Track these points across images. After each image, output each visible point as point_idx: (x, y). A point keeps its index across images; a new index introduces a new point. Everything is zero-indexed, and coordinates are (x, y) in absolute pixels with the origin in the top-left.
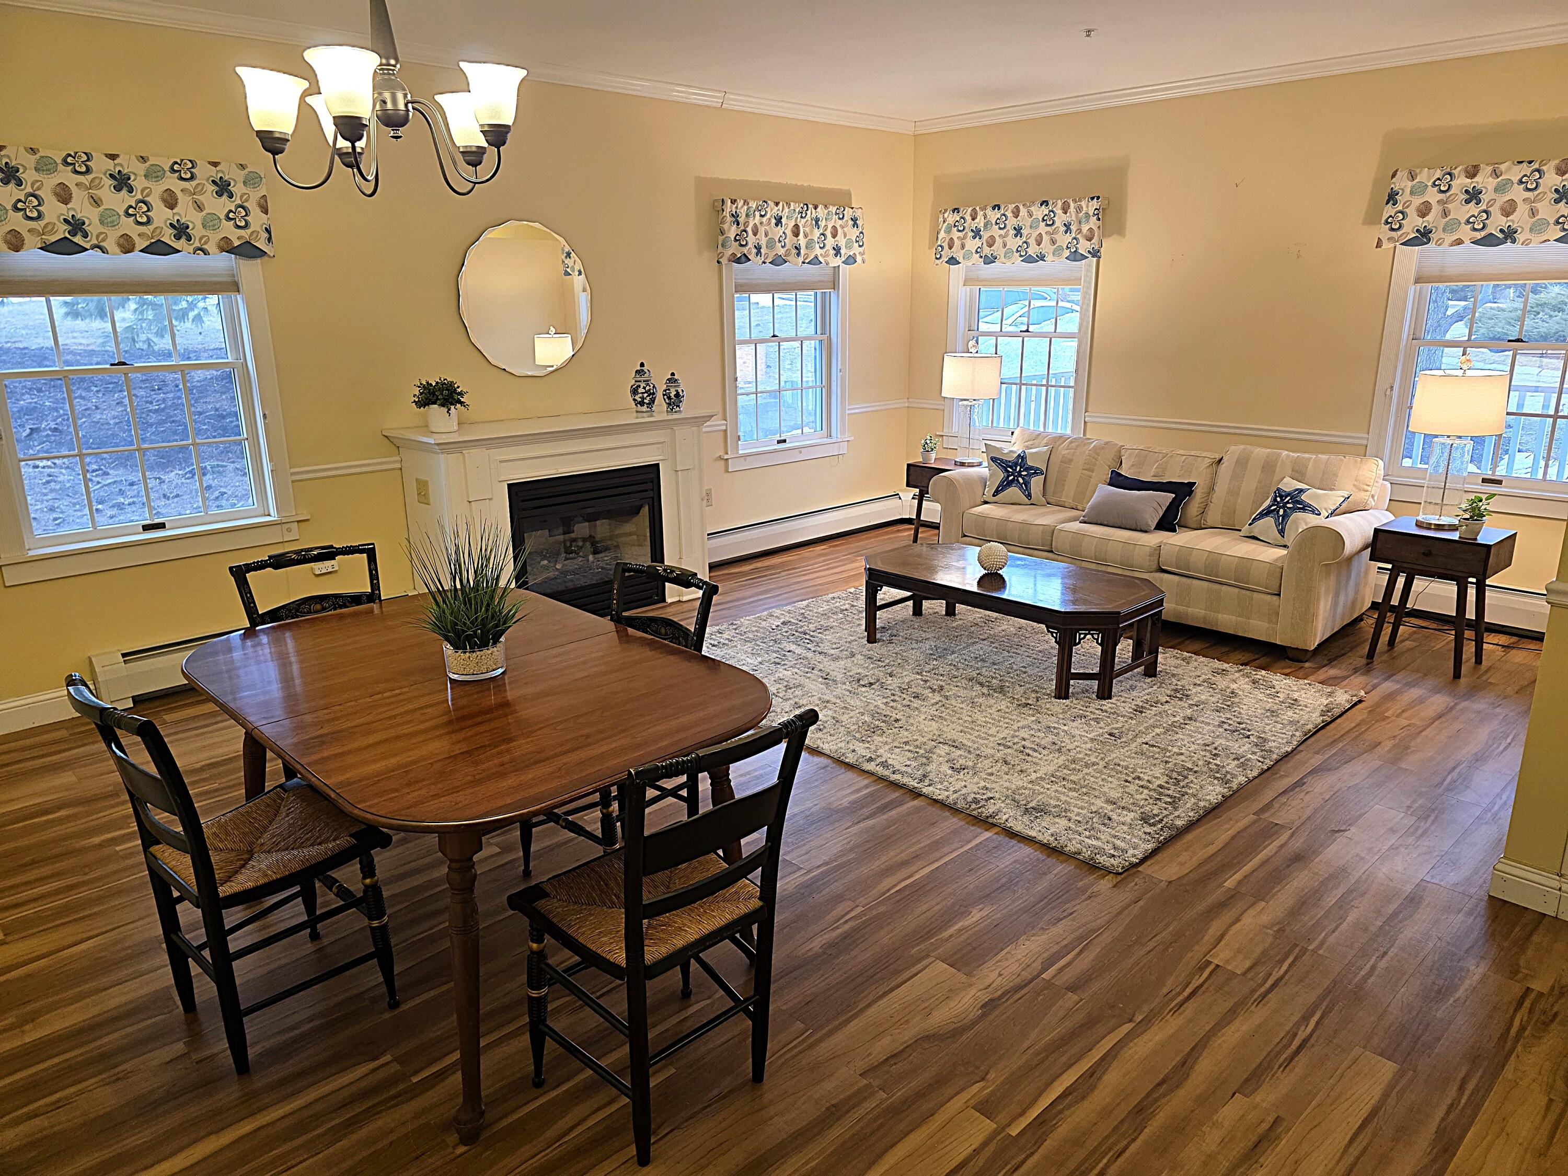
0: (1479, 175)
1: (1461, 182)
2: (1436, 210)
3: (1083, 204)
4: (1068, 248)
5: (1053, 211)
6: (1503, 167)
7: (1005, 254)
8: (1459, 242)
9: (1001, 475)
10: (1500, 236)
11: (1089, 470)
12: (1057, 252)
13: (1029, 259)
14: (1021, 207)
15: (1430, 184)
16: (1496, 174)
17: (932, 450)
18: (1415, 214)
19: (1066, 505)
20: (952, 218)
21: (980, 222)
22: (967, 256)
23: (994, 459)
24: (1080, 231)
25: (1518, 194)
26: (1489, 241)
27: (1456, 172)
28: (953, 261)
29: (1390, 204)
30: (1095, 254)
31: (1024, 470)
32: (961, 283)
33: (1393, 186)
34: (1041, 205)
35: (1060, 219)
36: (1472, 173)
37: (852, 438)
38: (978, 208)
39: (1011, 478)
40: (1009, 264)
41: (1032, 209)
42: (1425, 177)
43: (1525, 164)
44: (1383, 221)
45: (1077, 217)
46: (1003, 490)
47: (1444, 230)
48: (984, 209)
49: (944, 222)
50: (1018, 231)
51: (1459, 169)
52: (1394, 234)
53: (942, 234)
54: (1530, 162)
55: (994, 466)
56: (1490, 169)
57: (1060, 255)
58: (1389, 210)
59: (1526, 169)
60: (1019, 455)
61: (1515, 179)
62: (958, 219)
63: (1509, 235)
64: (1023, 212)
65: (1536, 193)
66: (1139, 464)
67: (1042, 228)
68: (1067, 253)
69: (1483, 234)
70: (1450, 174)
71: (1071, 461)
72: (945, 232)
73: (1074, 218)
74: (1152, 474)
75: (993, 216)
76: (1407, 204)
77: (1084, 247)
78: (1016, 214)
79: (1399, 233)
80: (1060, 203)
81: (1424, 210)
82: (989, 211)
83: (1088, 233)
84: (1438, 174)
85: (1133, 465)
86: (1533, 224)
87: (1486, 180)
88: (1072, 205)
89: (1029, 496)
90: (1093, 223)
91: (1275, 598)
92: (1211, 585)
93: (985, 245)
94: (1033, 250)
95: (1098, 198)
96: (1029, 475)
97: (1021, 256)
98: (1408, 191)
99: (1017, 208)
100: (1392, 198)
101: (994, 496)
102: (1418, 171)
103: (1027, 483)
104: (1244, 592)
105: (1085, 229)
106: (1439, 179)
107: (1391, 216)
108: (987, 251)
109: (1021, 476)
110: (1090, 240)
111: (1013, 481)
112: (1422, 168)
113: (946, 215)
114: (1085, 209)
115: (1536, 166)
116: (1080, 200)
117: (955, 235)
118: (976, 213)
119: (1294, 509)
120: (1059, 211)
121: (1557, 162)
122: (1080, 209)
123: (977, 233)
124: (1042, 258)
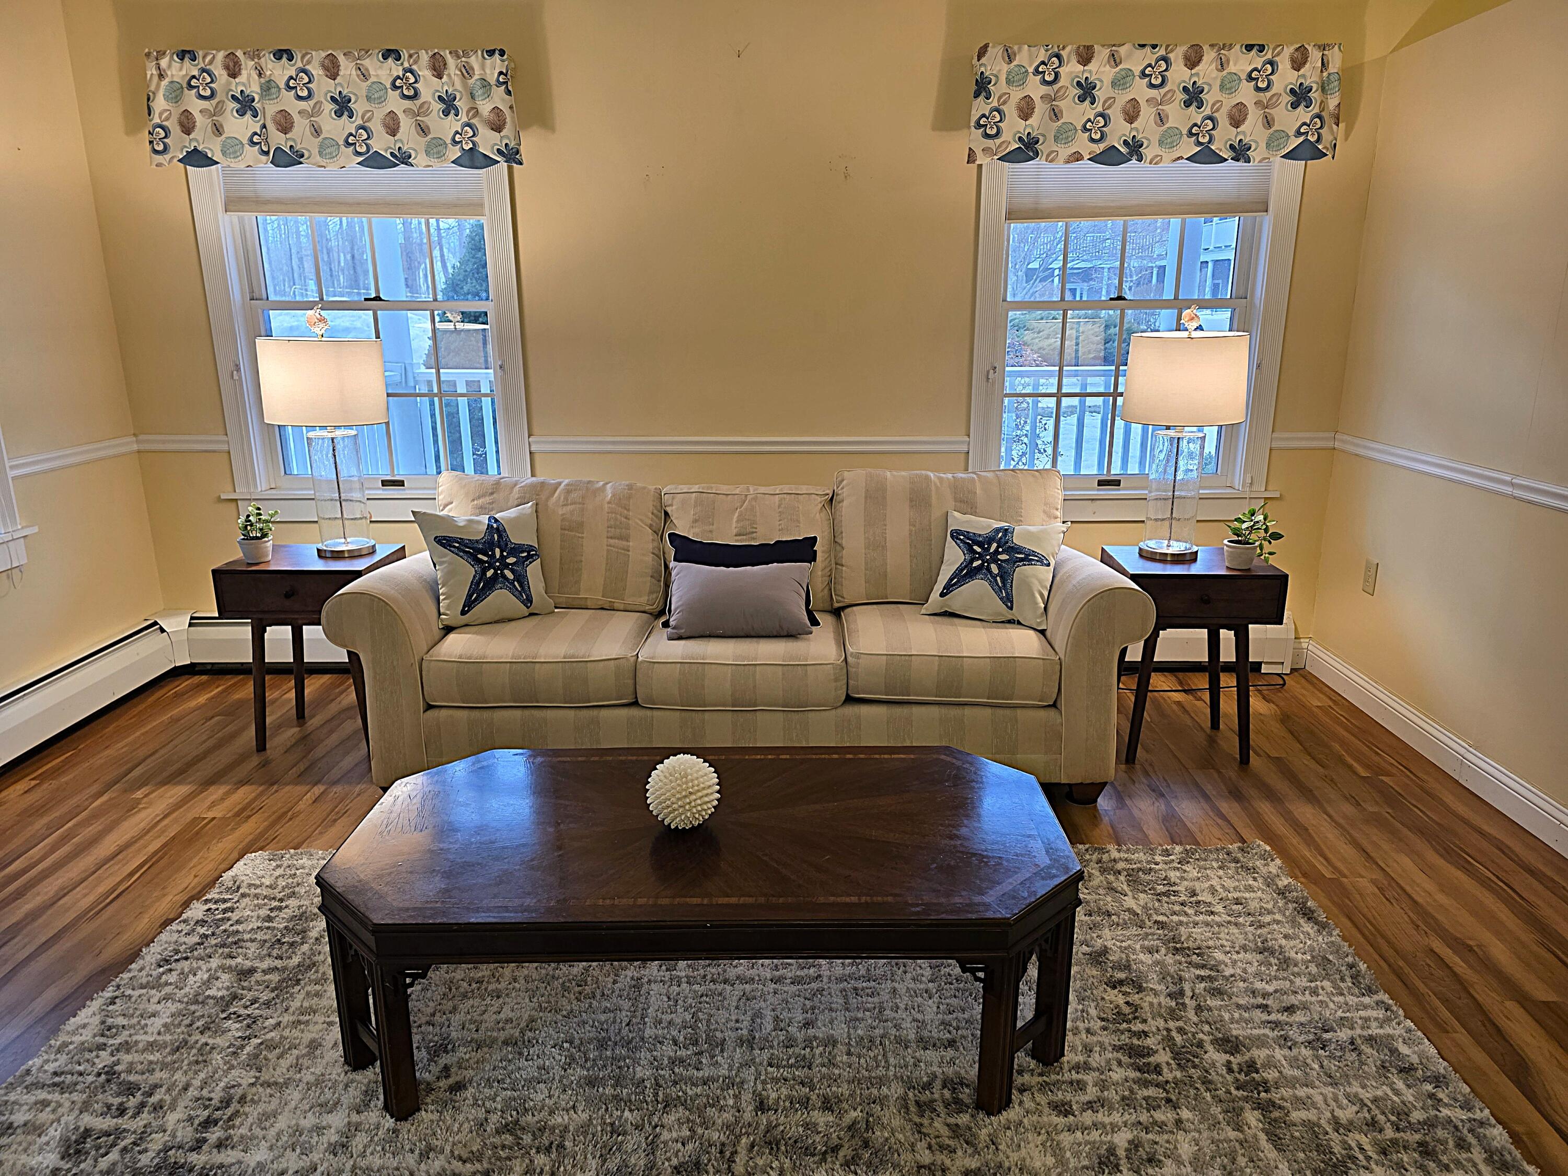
0: (1093, 61)
1: (1071, 69)
2: (1040, 108)
3: (474, 61)
4: (455, 142)
5: (411, 72)
6: (1123, 51)
7: (321, 146)
8: (1077, 157)
9: (469, 571)
10: (1123, 150)
11: (621, 538)
12: (435, 148)
13: (375, 161)
14: (341, 59)
15: (1031, 70)
16: (1114, 60)
17: (264, 535)
18: (1015, 113)
19: (589, 604)
20: (178, 71)
21: (248, 81)
22: (232, 149)
23: (445, 542)
24: (475, 111)
25: (1140, 90)
26: (1109, 157)
27: (1064, 54)
28: (197, 158)
29: (981, 98)
30: (512, 156)
31: (511, 554)
32: (220, 207)
33: (983, 69)
34: (385, 57)
35: (429, 87)
36: (1085, 57)
37: (36, 529)
38: (239, 53)
39: (490, 573)
40: (332, 168)
41: (367, 63)
42: (1027, 58)
43: (1148, 49)
44: (972, 124)
45: (465, 85)
46: (479, 600)
47: (1056, 139)
48: (255, 55)
49: (161, 76)
50: (343, 106)
51: (1068, 49)
52: (990, 143)
53: (160, 104)
54: (1154, 47)
55: (449, 556)
56: (1107, 51)
57: (440, 156)
58: (980, 107)
59: (1149, 56)
60: (490, 527)
61: (1137, 70)
62: (195, 73)
63: (1135, 149)
64: (347, 68)
65: (1163, 91)
66: (705, 517)
67: (394, 102)
68: (455, 153)
69: (1102, 146)
70: (1058, 56)
71: (580, 526)
72: (166, 98)
73: (458, 85)
74: (735, 531)
75: (280, 72)
76: (1004, 99)
77: (488, 142)
78: (332, 70)
79: (998, 141)
80: (425, 57)
81: (1026, 110)
82: (268, 62)
83: (492, 117)
84: (1042, 55)
85: (695, 521)
86: (1163, 135)
87: (1102, 69)
88: (451, 61)
89: (528, 601)
90: (498, 99)
91: (1052, 713)
92: (944, 710)
93: (271, 127)
94: (381, 144)
95: (502, 53)
96: (522, 562)
97: (359, 154)
98: (1003, 78)
99: (332, 58)
100: (982, 87)
101: (463, 613)
102: (1016, 48)
103: (521, 578)
104: (1000, 712)
105: (485, 107)
106: (1043, 63)
107: (984, 116)
108: (277, 139)
109: (506, 566)
110: (498, 128)
111: (495, 577)
112: (1021, 44)
113: (164, 63)
114: (478, 72)
115: (1162, 52)
116: (466, 54)
117: (195, 106)
118: (237, 63)
119: (1015, 562)
120: (425, 73)
121: (1185, 48)
122: (467, 71)
123: (245, 105)
124: (404, 159)
